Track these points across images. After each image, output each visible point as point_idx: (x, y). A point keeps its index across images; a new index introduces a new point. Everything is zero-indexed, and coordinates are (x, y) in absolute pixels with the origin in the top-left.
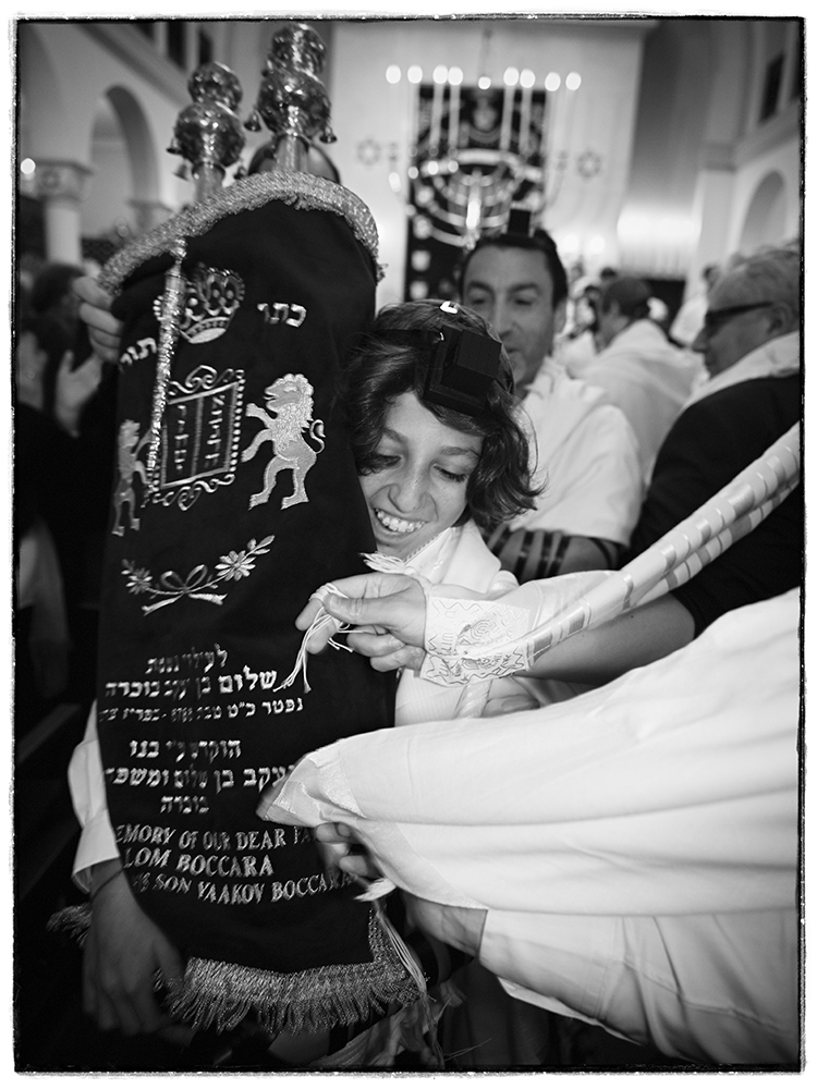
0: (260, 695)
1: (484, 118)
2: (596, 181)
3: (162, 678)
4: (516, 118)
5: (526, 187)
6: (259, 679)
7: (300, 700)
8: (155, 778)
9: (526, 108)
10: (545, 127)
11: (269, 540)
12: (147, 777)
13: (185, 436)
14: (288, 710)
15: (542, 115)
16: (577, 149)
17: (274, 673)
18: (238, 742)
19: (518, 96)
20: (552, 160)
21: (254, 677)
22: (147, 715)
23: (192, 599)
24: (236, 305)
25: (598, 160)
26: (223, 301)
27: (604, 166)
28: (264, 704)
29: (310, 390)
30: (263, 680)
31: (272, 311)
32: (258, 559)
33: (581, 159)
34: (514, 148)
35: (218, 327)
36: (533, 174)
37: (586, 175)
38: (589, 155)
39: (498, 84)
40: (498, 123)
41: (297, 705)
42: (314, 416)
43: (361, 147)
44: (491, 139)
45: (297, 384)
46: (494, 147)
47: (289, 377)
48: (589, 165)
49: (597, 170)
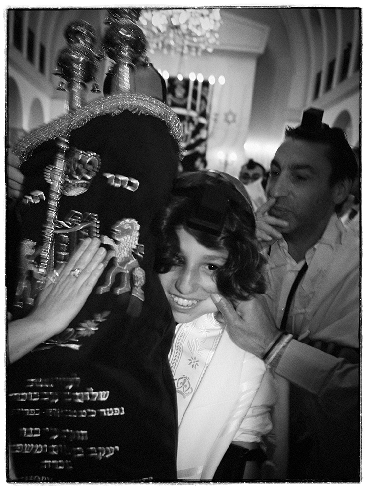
0: (99, 405)
1: (179, 92)
2: (233, 125)
3: (40, 390)
4: (195, 93)
5: (200, 126)
6: (99, 395)
7: (123, 409)
8: (39, 449)
9: (199, 88)
10: (209, 98)
11: (106, 314)
12: (34, 449)
13: (66, 254)
14: (115, 414)
15: (207, 92)
16: (224, 109)
17: (108, 392)
18: (86, 432)
19: (196, 83)
20: (212, 116)
21: (96, 393)
22: (31, 412)
23: (61, 347)
24: (94, 174)
25: (235, 116)
26: (83, 171)
27: (237, 119)
28: (101, 410)
29: (138, 227)
30: (101, 395)
31: (117, 180)
32: (100, 325)
33: (226, 115)
34: (193, 108)
35: (82, 186)
36: (203, 120)
37: (229, 122)
38: (231, 113)
39: (186, 77)
40: (186, 95)
41: (121, 411)
42: (139, 242)
44: (183, 103)
45: (131, 225)
46: (184, 106)
47: (127, 220)
48: (230, 118)
49: (234, 120)
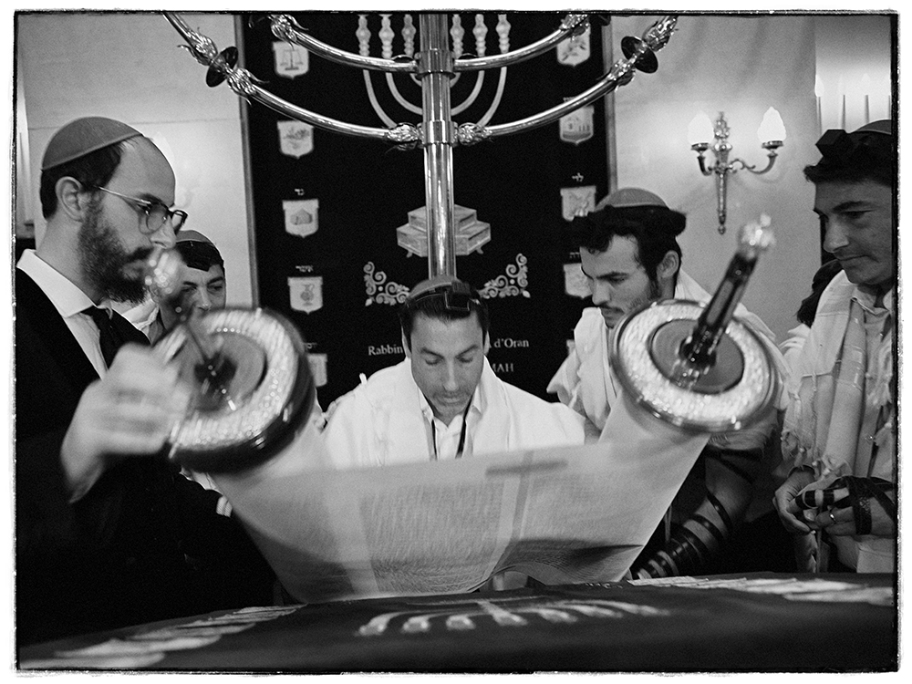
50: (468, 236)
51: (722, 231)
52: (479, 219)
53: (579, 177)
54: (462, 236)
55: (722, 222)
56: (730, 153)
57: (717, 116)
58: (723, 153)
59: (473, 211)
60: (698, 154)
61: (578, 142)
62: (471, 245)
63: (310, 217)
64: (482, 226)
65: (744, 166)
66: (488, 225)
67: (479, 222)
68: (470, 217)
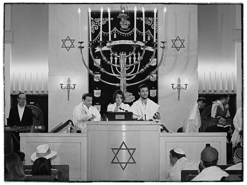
4: (140, 23)
20: (160, 45)
25: (182, 41)
33: (174, 41)
34: (140, 38)
37: (178, 49)
38: (178, 39)
40: (131, 27)
43: (64, 41)
46: (131, 38)
48: (178, 44)
49: (183, 46)
50: (130, 99)
51: (179, 100)
52: (133, 95)
53: (153, 88)
54: (129, 99)
55: (179, 98)
56: (181, 85)
57: (178, 78)
58: (179, 85)
59: (132, 94)
60: (172, 86)
61: (153, 81)
62: (131, 100)
63: (99, 93)
64: (134, 97)
65: (182, 88)
66: (135, 97)
67: (133, 96)
68: (131, 95)
